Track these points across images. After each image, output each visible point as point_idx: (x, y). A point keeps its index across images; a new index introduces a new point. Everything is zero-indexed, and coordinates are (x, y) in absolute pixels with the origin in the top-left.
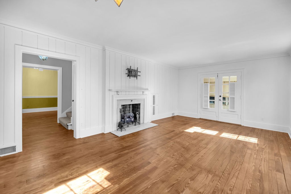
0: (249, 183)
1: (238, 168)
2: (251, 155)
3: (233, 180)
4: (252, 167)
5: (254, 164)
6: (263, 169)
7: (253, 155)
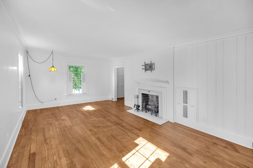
0: (51, 133)
1: (60, 137)
2: (59, 157)
3: (58, 130)
4: (53, 144)
5: (53, 147)
6: (45, 147)
7: (57, 159)
